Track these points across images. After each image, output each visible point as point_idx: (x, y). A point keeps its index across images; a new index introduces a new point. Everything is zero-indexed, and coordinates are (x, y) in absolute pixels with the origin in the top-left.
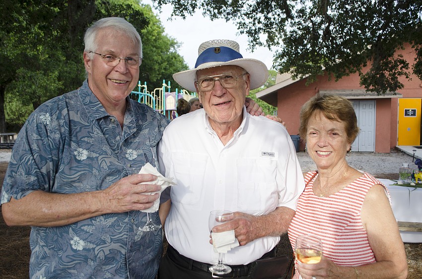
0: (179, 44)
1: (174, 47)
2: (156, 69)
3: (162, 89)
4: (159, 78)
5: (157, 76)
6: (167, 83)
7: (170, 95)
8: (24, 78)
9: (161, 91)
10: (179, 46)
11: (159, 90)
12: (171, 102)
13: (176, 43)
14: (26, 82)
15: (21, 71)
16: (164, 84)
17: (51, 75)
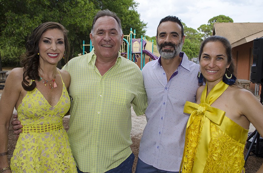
0: (136, 4)
1: (132, 7)
2: (123, 20)
4: (124, 28)
7: (136, 41)
8: (12, 20)
9: (129, 37)
10: (136, 6)
12: (137, 46)
13: (134, 3)
14: (14, 24)
16: (131, 32)
17: (36, 19)
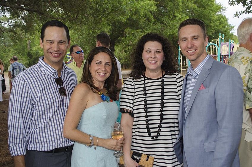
1: (220, 11)
2: (212, 26)
3: (218, 40)
5: (212, 31)
6: (222, 36)
7: (224, 44)
11: (216, 41)
12: (225, 49)
13: (222, 8)
15: (127, 30)
16: (220, 37)
